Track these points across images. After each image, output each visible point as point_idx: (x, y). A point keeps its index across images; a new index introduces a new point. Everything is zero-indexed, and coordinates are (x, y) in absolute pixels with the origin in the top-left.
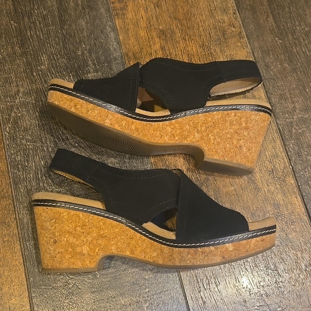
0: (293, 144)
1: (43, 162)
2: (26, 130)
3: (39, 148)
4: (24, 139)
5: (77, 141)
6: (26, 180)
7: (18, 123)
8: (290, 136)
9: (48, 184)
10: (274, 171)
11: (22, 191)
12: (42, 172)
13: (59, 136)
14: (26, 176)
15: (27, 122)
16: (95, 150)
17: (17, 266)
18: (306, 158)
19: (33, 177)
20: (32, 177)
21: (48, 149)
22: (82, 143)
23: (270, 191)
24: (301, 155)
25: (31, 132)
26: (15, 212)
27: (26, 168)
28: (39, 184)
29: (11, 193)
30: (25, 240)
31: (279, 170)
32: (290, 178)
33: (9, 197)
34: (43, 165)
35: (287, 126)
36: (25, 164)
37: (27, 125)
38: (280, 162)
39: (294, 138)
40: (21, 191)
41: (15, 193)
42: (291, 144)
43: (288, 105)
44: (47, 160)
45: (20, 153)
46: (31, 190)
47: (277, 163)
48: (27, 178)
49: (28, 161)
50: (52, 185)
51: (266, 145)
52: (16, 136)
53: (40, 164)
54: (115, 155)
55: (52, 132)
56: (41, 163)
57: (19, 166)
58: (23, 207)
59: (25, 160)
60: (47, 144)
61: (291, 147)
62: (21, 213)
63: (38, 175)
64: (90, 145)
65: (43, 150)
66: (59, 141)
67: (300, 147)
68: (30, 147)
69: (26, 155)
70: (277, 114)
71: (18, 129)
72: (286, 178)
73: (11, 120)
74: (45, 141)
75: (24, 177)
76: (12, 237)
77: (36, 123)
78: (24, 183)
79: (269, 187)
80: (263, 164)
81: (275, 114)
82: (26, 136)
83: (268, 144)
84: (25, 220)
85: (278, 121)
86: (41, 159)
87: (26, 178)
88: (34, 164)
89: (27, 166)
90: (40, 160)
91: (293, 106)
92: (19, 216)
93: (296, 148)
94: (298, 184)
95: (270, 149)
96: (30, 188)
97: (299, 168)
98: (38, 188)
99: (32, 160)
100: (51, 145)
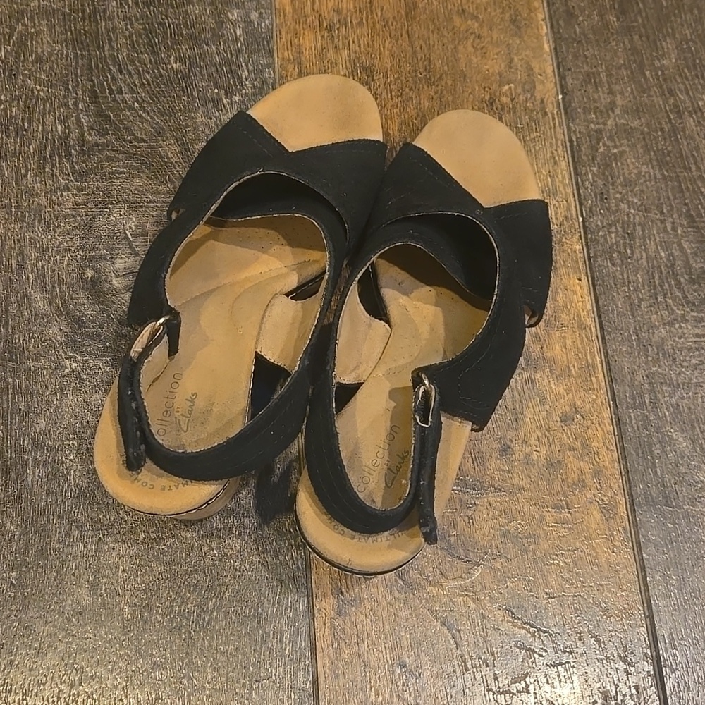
0: (593, 174)
1: (61, 126)
2: (39, 61)
4: (32, 78)
5: (139, 99)
6: (19, 155)
7: (26, 46)
8: (591, 158)
9: (62, 170)
11: (6, 175)
12: (54, 145)
13: (105, 83)
14: (20, 148)
15: (45, 47)
16: (172, 121)
18: (617, 205)
20: (32, 151)
21: (76, 104)
22: (148, 103)
24: (606, 199)
25: (50, 66)
27: (25, 133)
28: (44, 168)
32: (575, 239)
34: (60, 133)
35: (589, 137)
36: (24, 125)
37: (43, 52)
38: (560, 205)
39: (598, 164)
42: (591, 173)
43: (599, 96)
44: (69, 126)
45: (18, 102)
46: (26, 176)
47: (552, 206)
48: (23, 151)
49: (30, 121)
50: (69, 174)
52: (18, 69)
53: (54, 130)
55: (92, 73)
56: (56, 128)
57: (10, 128)
59: (26, 118)
60: (76, 94)
61: (588, 180)
63: (46, 149)
64: (164, 109)
65: (65, 105)
66: (101, 93)
67: (608, 183)
68: (41, 93)
69: (29, 108)
70: (571, 111)
71: (24, 56)
72: (566, 238)
73: (14, 38)
74: (73, 87)
75: (15, 149)
77: (63, 51)
78: (14, 161)
81: (568, 110)
82: (36, 73)
83: (540, 165)
85: (571, 125)
86: (57, 121)
87: (20, 153)
88: (41, 128)
89: (25, 130)
91: (609, 100)
93: (600, 183)
94: (589, 254)
95: (542, 176)
96: (23, 171)
97: (597, 222)
98: (41, 174)
99: (39, 119)
100: (83, 98)
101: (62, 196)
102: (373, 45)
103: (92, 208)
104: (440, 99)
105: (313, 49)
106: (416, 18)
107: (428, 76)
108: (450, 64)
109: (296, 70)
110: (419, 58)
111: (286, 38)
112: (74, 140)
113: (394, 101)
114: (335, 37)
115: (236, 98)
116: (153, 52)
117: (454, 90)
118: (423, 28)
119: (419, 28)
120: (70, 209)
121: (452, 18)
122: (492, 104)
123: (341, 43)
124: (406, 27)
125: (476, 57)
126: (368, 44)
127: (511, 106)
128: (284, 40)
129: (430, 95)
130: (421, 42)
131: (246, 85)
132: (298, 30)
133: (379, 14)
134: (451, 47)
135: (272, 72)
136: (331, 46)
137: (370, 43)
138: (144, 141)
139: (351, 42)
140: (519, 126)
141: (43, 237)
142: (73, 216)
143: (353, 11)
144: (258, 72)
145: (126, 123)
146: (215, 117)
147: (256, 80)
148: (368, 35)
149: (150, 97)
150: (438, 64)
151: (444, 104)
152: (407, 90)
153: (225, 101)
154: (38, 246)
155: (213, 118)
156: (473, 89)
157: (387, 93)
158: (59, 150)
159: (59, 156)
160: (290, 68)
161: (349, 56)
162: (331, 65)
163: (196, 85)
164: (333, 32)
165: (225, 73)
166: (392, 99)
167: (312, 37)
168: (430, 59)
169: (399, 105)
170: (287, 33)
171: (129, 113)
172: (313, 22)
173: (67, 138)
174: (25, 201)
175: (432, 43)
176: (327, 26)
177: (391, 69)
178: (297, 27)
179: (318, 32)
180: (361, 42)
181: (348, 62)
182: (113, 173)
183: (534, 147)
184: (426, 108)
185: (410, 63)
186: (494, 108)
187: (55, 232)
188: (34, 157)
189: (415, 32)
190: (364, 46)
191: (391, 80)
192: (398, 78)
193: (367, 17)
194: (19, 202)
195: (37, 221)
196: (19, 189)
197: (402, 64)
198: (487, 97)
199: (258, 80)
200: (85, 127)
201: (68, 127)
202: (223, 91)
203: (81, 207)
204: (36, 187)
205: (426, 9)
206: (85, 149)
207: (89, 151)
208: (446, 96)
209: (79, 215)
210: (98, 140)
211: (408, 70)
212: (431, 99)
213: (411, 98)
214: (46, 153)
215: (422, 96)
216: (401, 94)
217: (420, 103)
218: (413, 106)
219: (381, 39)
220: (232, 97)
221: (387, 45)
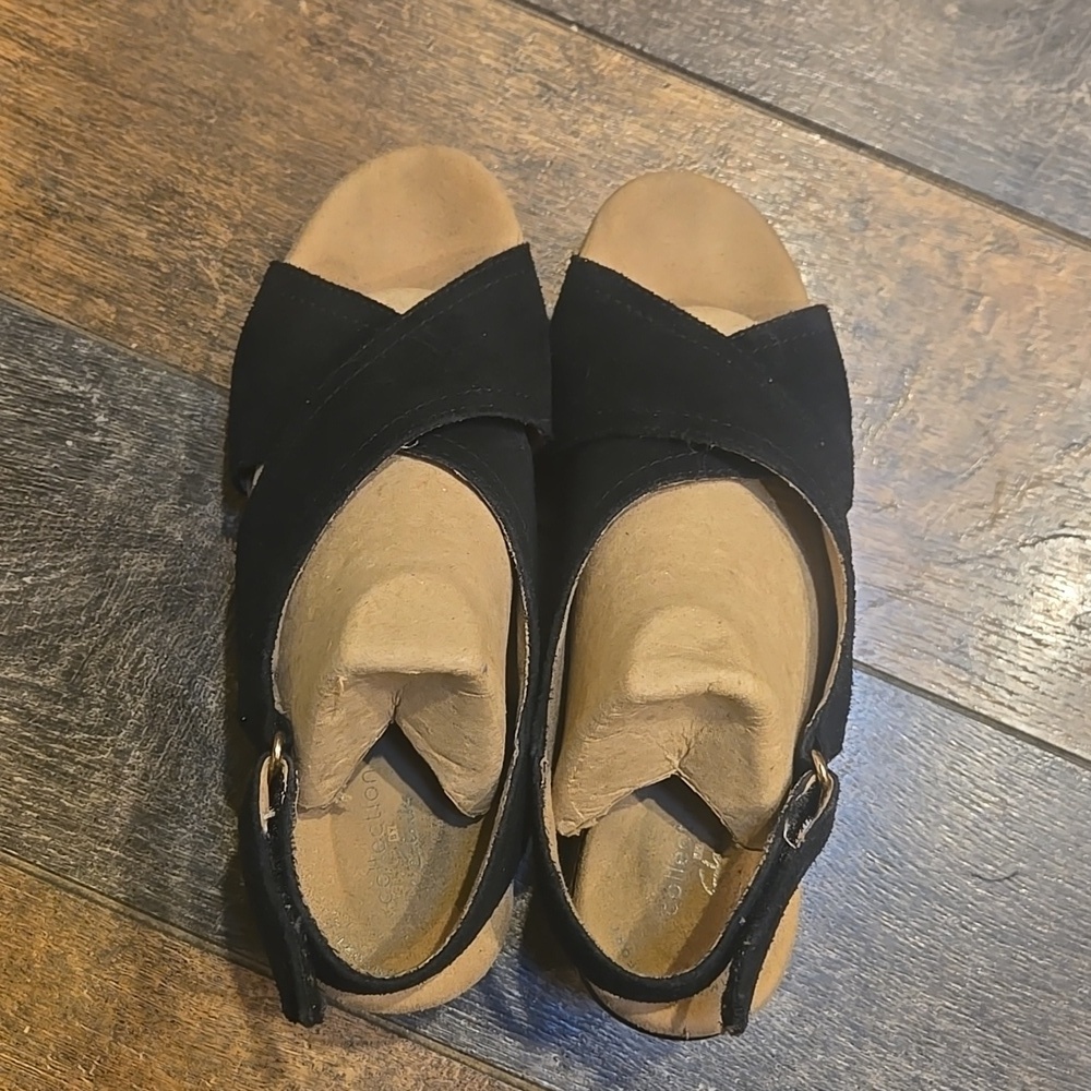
5: (18, 570)
6: (22, 804)
9: (85, 747)
10: (550, 84)
11: (47, 838)
12: (32, 741)
14: (9, 797)
16: (88, 537)
17: (262, 998)
19: (29, 779)
20: (26, 781)
22: (35, 559)
23: (594, 142)
26: (98, 903)
28: (66, 774)
29: (28, 877)
30: (201, 929)
31: (558, 66)
32: (603, 56)
33: (34, 888)
34: (15, 722)
38: (537, 43)
40: (46, 844)
41: (38, 863)
44: (8, 703)
46: (66, 809)
47: (534, 56)
48: (17, 795)
50: (99, 740)
51: (461, 43)
54: (152, 490)
58: (99, 867)
62: (111, 887)
63: (33, 758)
64: (60, 540)
72: (595, 67)
76: (164, 958)
78: (28, 817)
79: (583, 135)
80: (508, 95)
83: (460, 34)
84: (143, 888)
87: (18, 800)
92: (117, 899)
94: (632, 49)
95: (479, 42)
96: (54, 810)
97: (593, 9)
98: (75, 784)
101: (132, 767)
102: (118, 160)
103: (179, 731)
104: (270, 113)
105: (75, 255)
106: (105, 69)
107: (221, 109)
108: (218, 65)
109: (101, 301)
110: (180, 104)
111: (32, 289)
112: (40, 706)
113: (236, 184)
114: (73, 210)
115: (101, 419)
117: (267, 84)
118: (129, 70)
119: (127, 75)
120: (161, 765)
121: (136, 15)
122: (320, 43)
123: (88, 209)
124: (113, 92)
125: (227, 19)
126: (112, 167)
127: (339, 18)
128: (33, 292)
129: (254, 124)
130: (156, 85)
131: (83, 392)
132: (27, 261)
133: (66, 121)
134: (187, 47)
135: (83, 341)
136: (86, 228)
137: (114, 163)
138: (102, 597)
139: (95, 191)
140: (378, 26)
141: (189, 827)
142: (179, 765)
143: (37, 157)
144: (70, 362)
145: (52, 610)
146: (117, 467)
147: (85, 372)
148: (95, 159)
149: (25, 552)
150: (208, 82)
151: (282, 113)
152: (227, 153)
153: (97, 439)
154: (201, 841)
155: (117, 471)
156: (280, 55)
157: (218, 187)
158: (44, 738)
159: (56, 741)
160: (90, 309)
161: (120, 208)
162: (120, 243)
163: (41, 470)
164: (61, 210)
165: (46, 414)
166: (231, 185)
167: (51, 246)
168: (192, 90)
169: (248, 180)
170: (22, 281)
171: (36, 599)
172: (25, 231)
173: (30, 715)
174: (111, 828)
175: (164, 71)
176: (44, 214)
177: (179, 158)
178: (20, 259)
179: (48, 232)
180: (104, 176)
181: (128, 216)
182: (134, 671)
183: (425, 24)
184: (275, 143)
185: (183, 124)
186: (330, 44)
187: (192, 804)
188: (36, 781)
189: (130, 85)
190: (112, 175)
191: (198, 169)
192: (200, 156)
193: (63, 143)
194: (108, 837)
195: (156, 825)
196: (84, 830)
197: (178, 137)
198: (305, 43)
199: (86, 368)
200: (25, 678)
202: (77, 434)
203: (167, 746)
204: (94, 801)
205: (98, 46)
206: (65, 695)
207: (74, 692)
208: (271, 102)
209: (182, 755)
210: (61, 668)
211: (193, 132)
212: (263, 127)
213: (245, 155)
214: (40, 760)
215: (251, 137)
216: (229, 166)
217: (262, 147)
218: (260, 160)
219: (114, 143)
220: (95, 424)
221: (130, 141)
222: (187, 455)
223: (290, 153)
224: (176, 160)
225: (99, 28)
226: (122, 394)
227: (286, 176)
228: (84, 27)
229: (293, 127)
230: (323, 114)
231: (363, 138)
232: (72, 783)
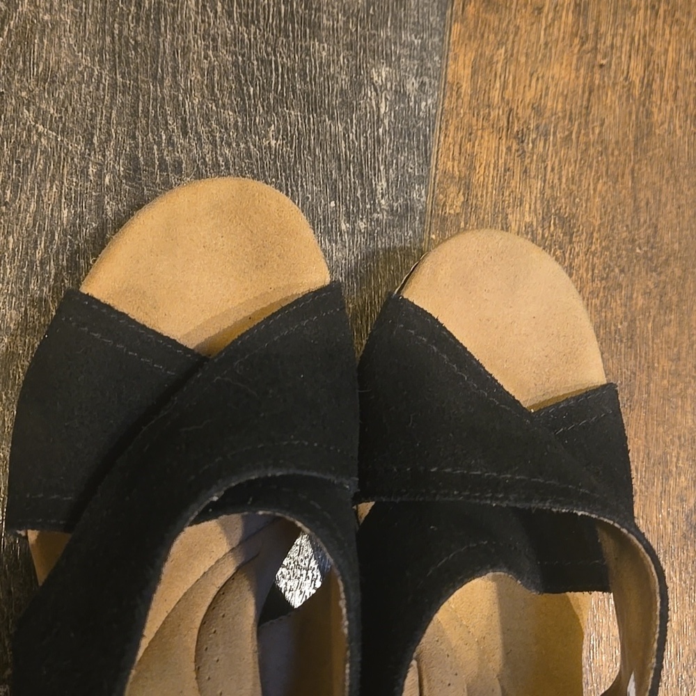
1: (69, 212)
2: (48, 78)
3: (72, 159)
4: (31, 108)
7: (30, 43)
12: (51, 242)
13: (155, 147)
15: (63, 55)
19: (13, 250)
20: (11, 247)
21: (100, 175)
25: (66, 93)
28: (28, 282)
34: (65, 222)
37: (58, 63)
44: (82, 211)
49: (16, 188)
52: (10, 84)
53: (56, 214)
55: (136, 124)
56: (60, 211)
59: (10, 181)
60: (104, 156)
63: (36, 248)
65: (82, 172)
66: (146, 164)
68: (44, 142)
69: (18, 162)
71: (24, 63)
73: (12, 23)
74: (101, 143)
77: (93, 70)
82: (41, 100)
86: (63, 200)
88: (33, 207)
89: (6, 204)
90: (60, 201)
99: (32, 189)
100: (114, 167)
102: (580, 181)
104: (661, 297)
105: (492, 166)
106: (648, 151)
107: (649, 255)
108: (684, 241)
109: (462, 198)
110: (642, 220)
111: (453, 138)
113: (595, 285)
114: (528, 155)
115: (362, 225)
116: (243, 111)
117: (683, 287)
118: (654, 172)
119: (649, 170)
123: (534, 166)
124: (632, 163)
126: (573, 177)
128: (450, 140)
129: (647, 286)
130: (649, 194)
131: (380, 204)
132: (475, 128)
133: (597, 131)
135: (423, 192)
136: (518, 170)
137: (577, 178)
139: (549, 168)
143: (560, 114)
144: (402, 185)
147: (397, 200)
148: (575, 162)
150: (667, 237)
151: (665, 307)
152: (617, 270)
153: (343, 227)
157: (587, 270)
158: (57, 253)
159: (57, 265)
160: (453, 190)
161: (542, 193)
162: (514, 202)
163: (302, 186)
164: (525, 144)
165: (351, 178)
167: (494, 145)
168: (656, 227)
169: (601, 294)
170: (457, 128)
172: (498, 120)
173: (74, 235)
175: (663, 199)
176: (518, 132)
177: (599, 230)
178: (474, 122)
179: (504, 138)
180: (564, 173)
181: (539, 202)
184: (638, 308)
185: (627, 226)
189: (643, 175)
190: (567, 180)
191: (596, 249)
192: (607, 248)
193: (579, 133)
197: (616, 225)
199: (401, 201)
201: (81, 216)
202: (343, 209)
204: (8, 315)
205: (664, 141)
208: (670, 295)
211: (623, 237)
212: (647, 293)
213: (620, 286)
214: (34, 254)
215: (636, 286)
216: (608, 275)
217: (631, 298)
218: (621, 299)
219: (593, 174)
220: (355, 222)
221: (599, 186)
222: (354, 309)
223: (635, 323)
224: (596, 229)
225: (678, 137)
226: (389, 238)
227: (617, 326)
228: (675, 126)
229: (657, 320)
230: (675, 342)
231: (669, 381)
232: (21, 290)
